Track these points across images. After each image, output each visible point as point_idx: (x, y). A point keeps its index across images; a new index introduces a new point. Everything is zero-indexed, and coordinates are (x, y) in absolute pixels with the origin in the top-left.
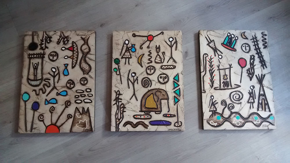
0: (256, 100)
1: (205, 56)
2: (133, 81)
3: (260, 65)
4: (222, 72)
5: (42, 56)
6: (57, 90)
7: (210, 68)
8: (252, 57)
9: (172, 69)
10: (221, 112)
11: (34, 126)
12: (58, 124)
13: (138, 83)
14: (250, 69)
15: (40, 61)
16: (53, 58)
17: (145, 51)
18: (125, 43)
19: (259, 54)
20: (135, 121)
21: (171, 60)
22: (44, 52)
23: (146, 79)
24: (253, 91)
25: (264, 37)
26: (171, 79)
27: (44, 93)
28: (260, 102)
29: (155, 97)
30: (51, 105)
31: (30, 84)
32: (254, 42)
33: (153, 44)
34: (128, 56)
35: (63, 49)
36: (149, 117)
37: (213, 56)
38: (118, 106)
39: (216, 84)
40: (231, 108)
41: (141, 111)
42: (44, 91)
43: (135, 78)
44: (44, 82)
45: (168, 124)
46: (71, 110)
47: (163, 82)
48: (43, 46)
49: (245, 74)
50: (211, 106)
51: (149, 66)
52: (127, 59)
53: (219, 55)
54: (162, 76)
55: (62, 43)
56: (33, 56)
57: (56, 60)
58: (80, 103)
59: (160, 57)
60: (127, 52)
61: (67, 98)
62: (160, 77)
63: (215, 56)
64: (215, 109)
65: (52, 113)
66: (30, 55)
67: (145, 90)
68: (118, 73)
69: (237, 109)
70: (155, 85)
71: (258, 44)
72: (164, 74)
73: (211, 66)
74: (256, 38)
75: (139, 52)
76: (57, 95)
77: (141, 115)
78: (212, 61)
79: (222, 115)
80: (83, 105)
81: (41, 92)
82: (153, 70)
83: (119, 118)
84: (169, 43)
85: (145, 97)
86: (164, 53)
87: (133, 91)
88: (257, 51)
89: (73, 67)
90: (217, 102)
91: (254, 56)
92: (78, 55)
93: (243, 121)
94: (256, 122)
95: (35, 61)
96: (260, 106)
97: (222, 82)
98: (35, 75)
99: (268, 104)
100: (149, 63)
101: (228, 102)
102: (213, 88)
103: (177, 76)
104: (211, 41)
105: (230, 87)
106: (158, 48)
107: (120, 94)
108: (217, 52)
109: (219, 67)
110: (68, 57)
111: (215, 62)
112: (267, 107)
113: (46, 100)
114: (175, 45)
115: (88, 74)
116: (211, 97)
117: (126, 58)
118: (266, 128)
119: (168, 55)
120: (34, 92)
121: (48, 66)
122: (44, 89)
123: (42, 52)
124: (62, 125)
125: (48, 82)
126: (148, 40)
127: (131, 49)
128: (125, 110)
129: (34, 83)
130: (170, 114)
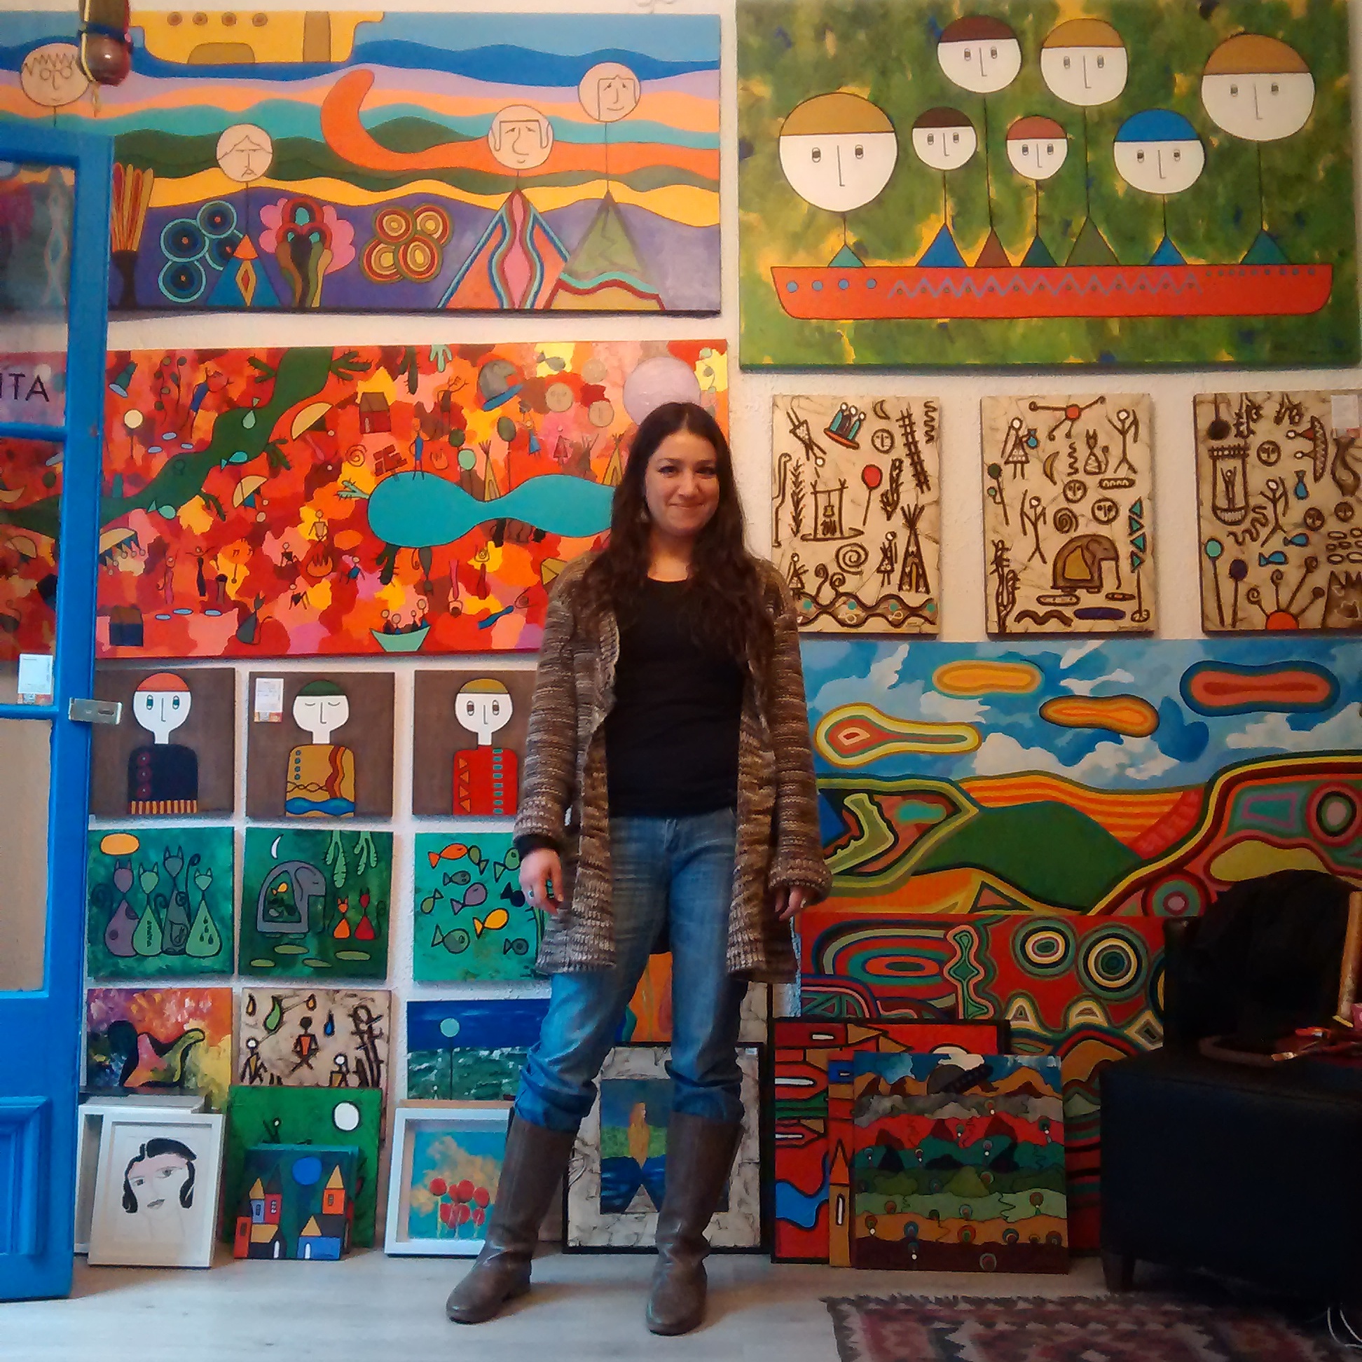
0: (898, 567)
1: (783, 459)
2: (1033, 519)
3: (915, 482)
4: (822, 500)
5: (1240, 453)
6: (1285, 532)
7: (794, 489)
8: (897, 464)
9: (1125, 486)
10: (814, 594)
11: (1240, 615)
12: (1294, 609)
13: (1045, 523)
14: (890, 492)
15: (1237, 463)
16: (1269, 457)
17: (1061, 445)
18: (1011, 427)
19: (914, 455)
20: (1042, 610)
21: (1125, 467)
22: (1246, 443)
23: (1063, 512)
24: (893, 545)
25: (930, 414)
26: (1124, 513)
27: (1254, 540)
28: (907, 570)
29: (1087, 555)
30: (1272, 567)
31: (1219, 519)
32: (905, 426)
33: (1080, 427)
34: (1020, 459)
35: (1292, 434)
36: (1074, 600)
37: (803, 459)
38: (1001, 577)
39: (807, 527)
40: (837, 583)
41: (1054, 587)
42: (1255, 535)
43: (1039, 509)
44: (1252, 515)
45: (1117, 615)
46: (1320, 578)
47: (1106, 519)
48: (1243, 428)
49: (876, 505)
50: (792, 578)
51: (1070, 482)
52: (1019, 466)
53: (817, 458)
54: (1102, 504)
55: (1286, 420)
56: (1220, 453)
57: (1276, 462)
58: (1340, 562)
59: (1097, 459)
60: (1018, 449)
61: (1308, 551)
62: (1097, 506)
63: (808, 459)
64: (799, 586)
65: (1277, 586)
66: (1215, 450)
67: (1065, 539)
68: (998, 499)
69: (850, 584)
70: (1086, 527)
71: (912, 432)
72: (1107, 500)
73: (797, 484)
74: (909, 416)
75: (1047, 447)
76: (1286, 545)
77: (1054, 597)
78: (800, 473)
79: (814, 599)
80: (1346, 566)
81: (1247, 536)
82: (1080, 491)
83: (1005, 603)
84: (1119, 425)
85: (1062, 556)
86: (1105, 449)
87: (1035, 541)
88: (910, 449)
89: (1317, 479)
90: (805, 568)
91: (901, 462)
92: (1326, 450)
93: (863, 615)
94: (893, 617)
95: (1226, 465)
96: (906, 579)
97: (820, 522)
98: (1231, 500)
99: (924, 575)
100: (1070, 474)
101: (833, 569)
102: (800, 535)
103: (1138, 504)
104: (801, 424)
105: (838, 535)
106: (1091, 439)
107: (1005, 549)
108: (812, 450)
109: (814, 487)
110: (1304, 455)
111: (807, 476)
112: (921, 583)
113: (1261, 555)
114: (1133, 429)
115: (1352, 494)
116: (793, 557)
117: (1015, 463)
118: (916, 631)
119: (1115, 453)
120: (1232, 538)
121: (1258, 477)
122: (1253, 530)
123: (1241, 442)
124: (1303, 611)
125: (1264, 515)
126: (1067, 418)
127: (1026, 442)
128: (1017, 586)
129: (1228, 516)
130: (1122, 594)
